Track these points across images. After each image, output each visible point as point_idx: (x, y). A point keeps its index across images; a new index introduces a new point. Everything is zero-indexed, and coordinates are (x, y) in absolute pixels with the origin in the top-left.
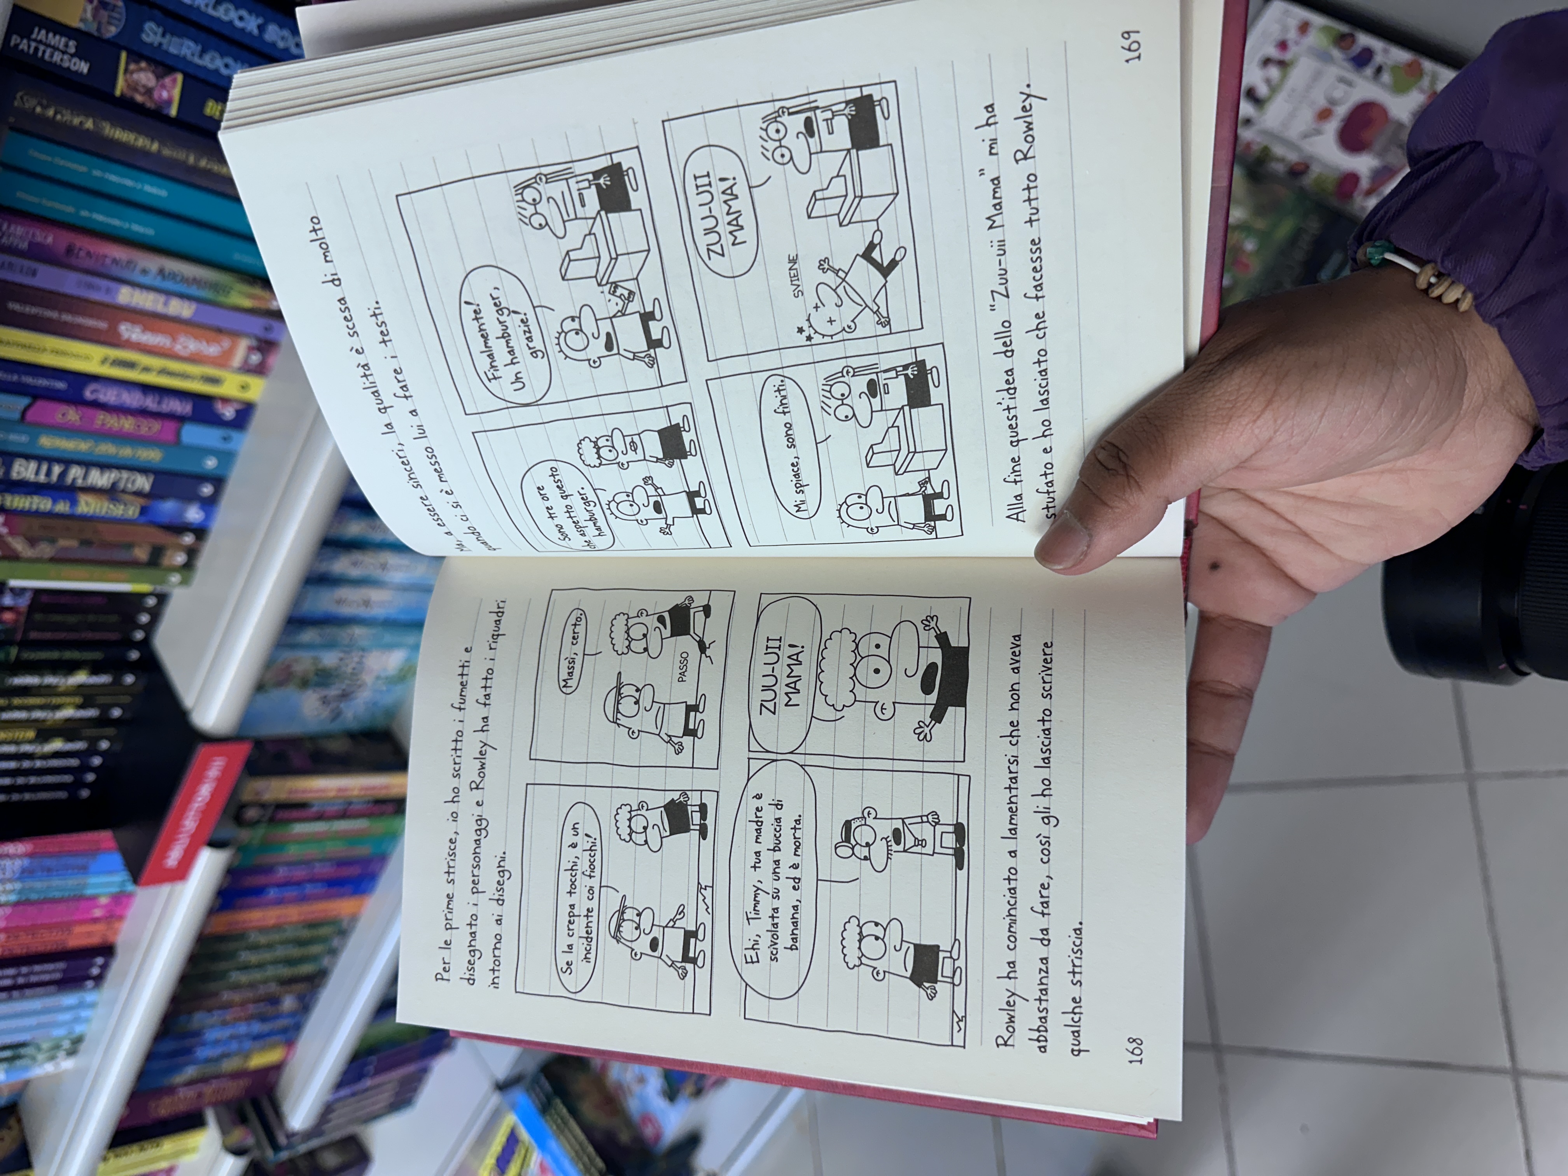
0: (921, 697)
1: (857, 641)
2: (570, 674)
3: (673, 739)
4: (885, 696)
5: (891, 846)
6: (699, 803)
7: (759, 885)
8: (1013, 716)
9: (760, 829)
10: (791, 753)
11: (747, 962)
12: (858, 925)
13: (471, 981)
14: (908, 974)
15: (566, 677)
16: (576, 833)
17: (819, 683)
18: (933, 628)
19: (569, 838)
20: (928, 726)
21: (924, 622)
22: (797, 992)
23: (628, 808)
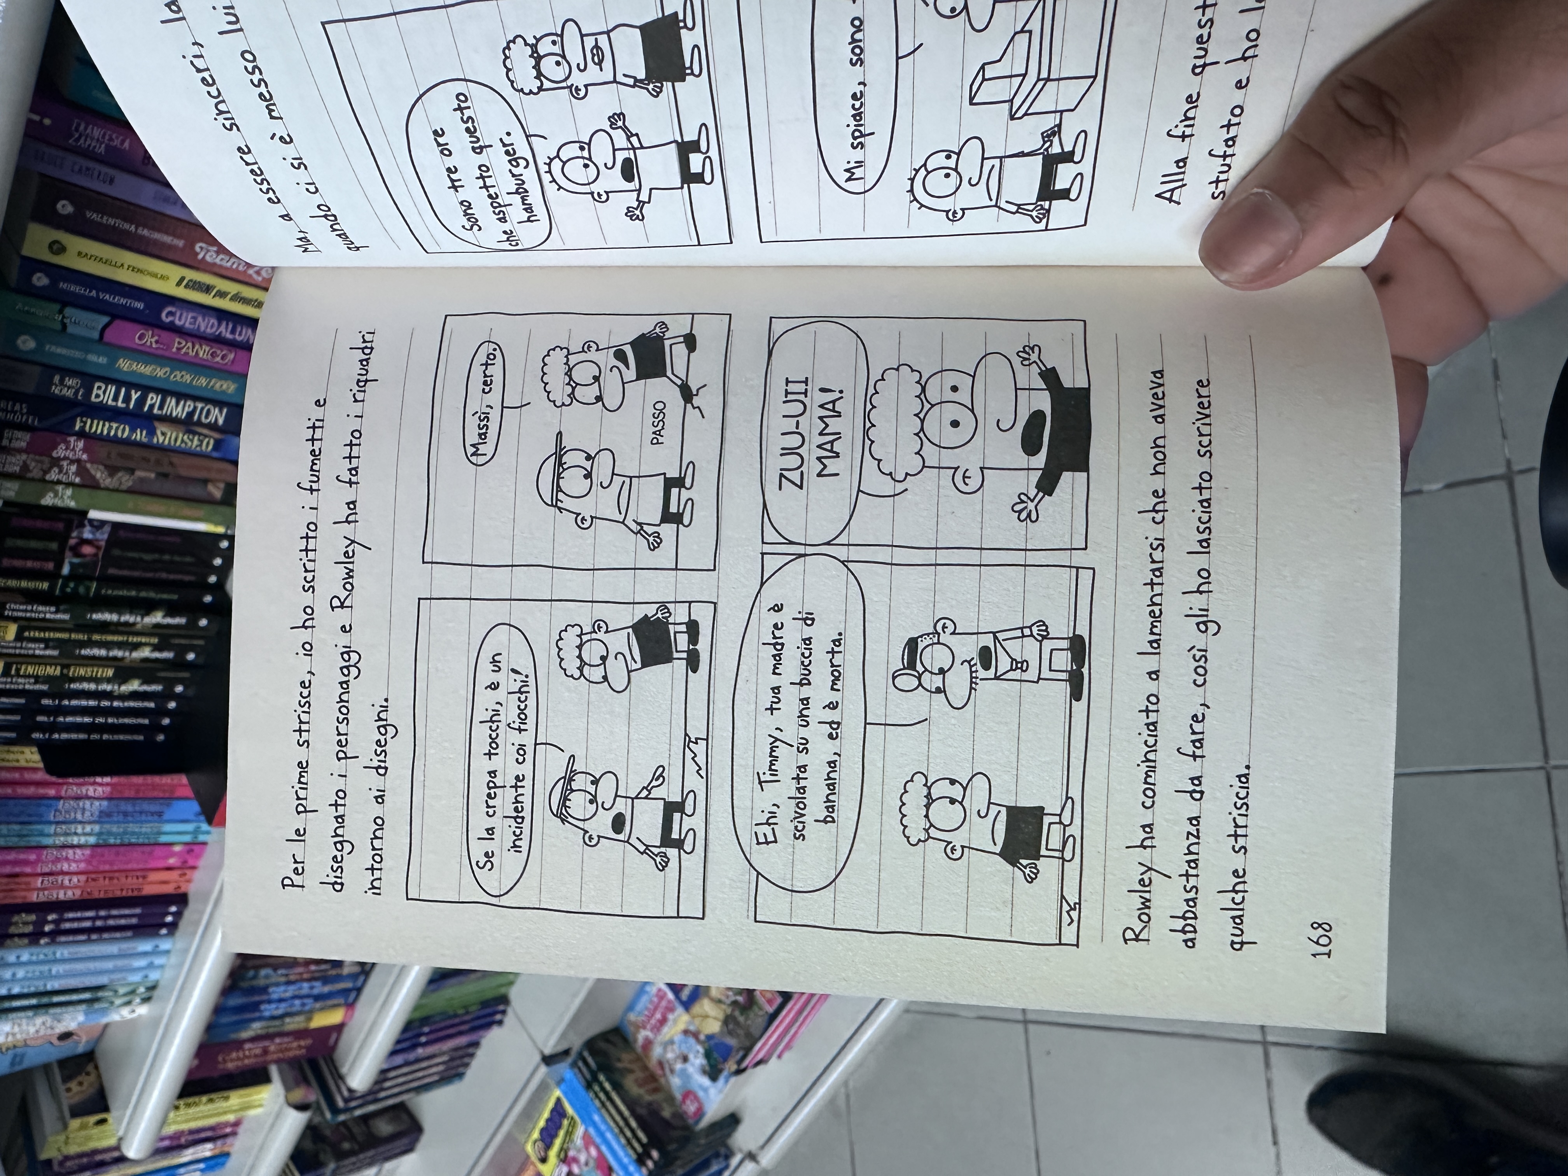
0: (1021, 459)
1: (923, 382)
2: (483, 436)
3: (645, 527)
4: (969, 458)
5: (977, 671)
6: (687, 620)
7: (777, 734)
8: (1157, 483)
9: (779, 655)
10: (828, 543)
11: (758, 843)
12: (925, 785)
13: (338, 886)
14: (998, 849)
15: (476, 440)
16: (497, 669)
17: (868, 442)
18: (1035, 362)
19: (486, 676)
20: (1032, 501)
21: (1020, 354)
22: (834, 880)
23: (577, 630)
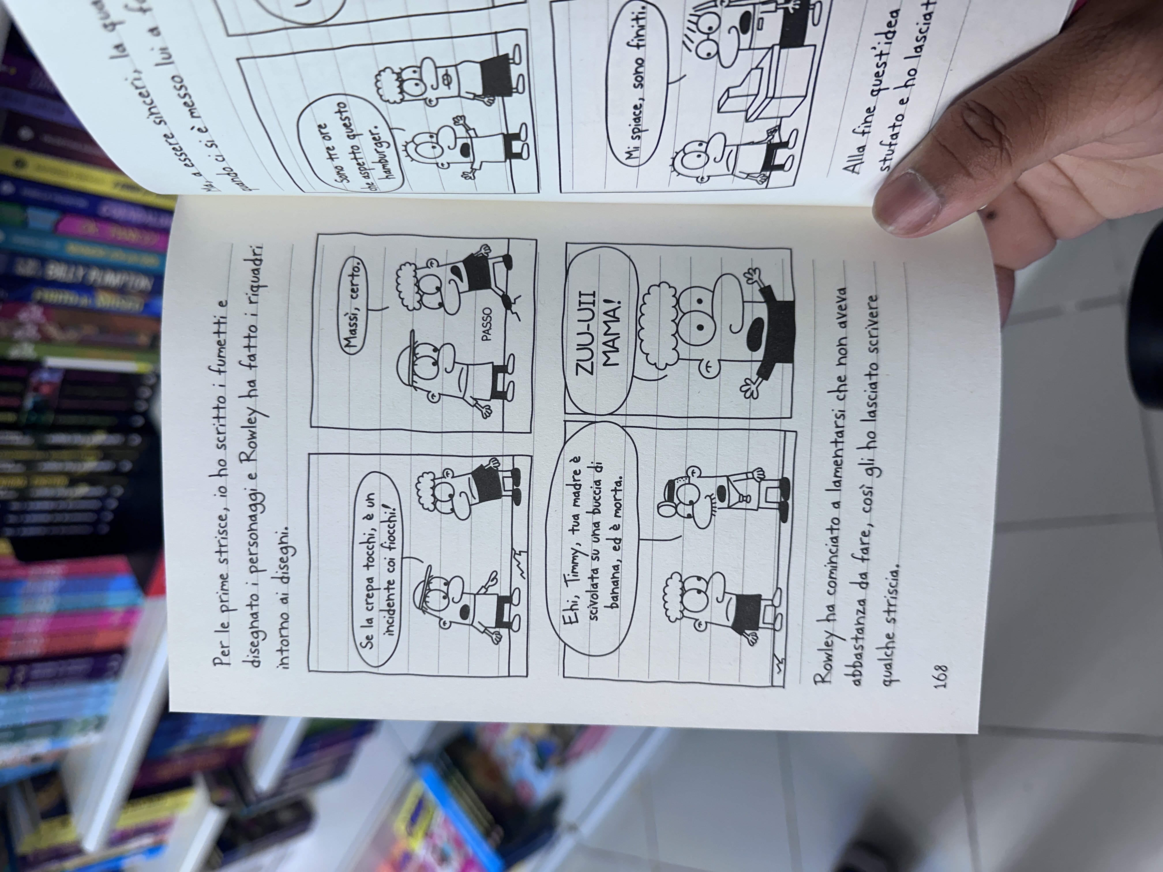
0: (746, 353)
1: (677, 296)
2: (353, 332)
3: (480, 402)
4: (709, 353)
5: (715, 503)
6: (511, 468)
7: (577, 548)
8: (841, 371)
9: (578, 493)
10: (611, 414)
11: (565, 623)
12: (681, 581)
13: (256, 663)
14: (730, 624)
15: (349, 336)
16: (371, 504)
17: (639, 341)
18: (756, 281)
19: (363, 509)
20: (754, 384)
21: (746, 275)
22: (618, 647)
23: (431, 476)
